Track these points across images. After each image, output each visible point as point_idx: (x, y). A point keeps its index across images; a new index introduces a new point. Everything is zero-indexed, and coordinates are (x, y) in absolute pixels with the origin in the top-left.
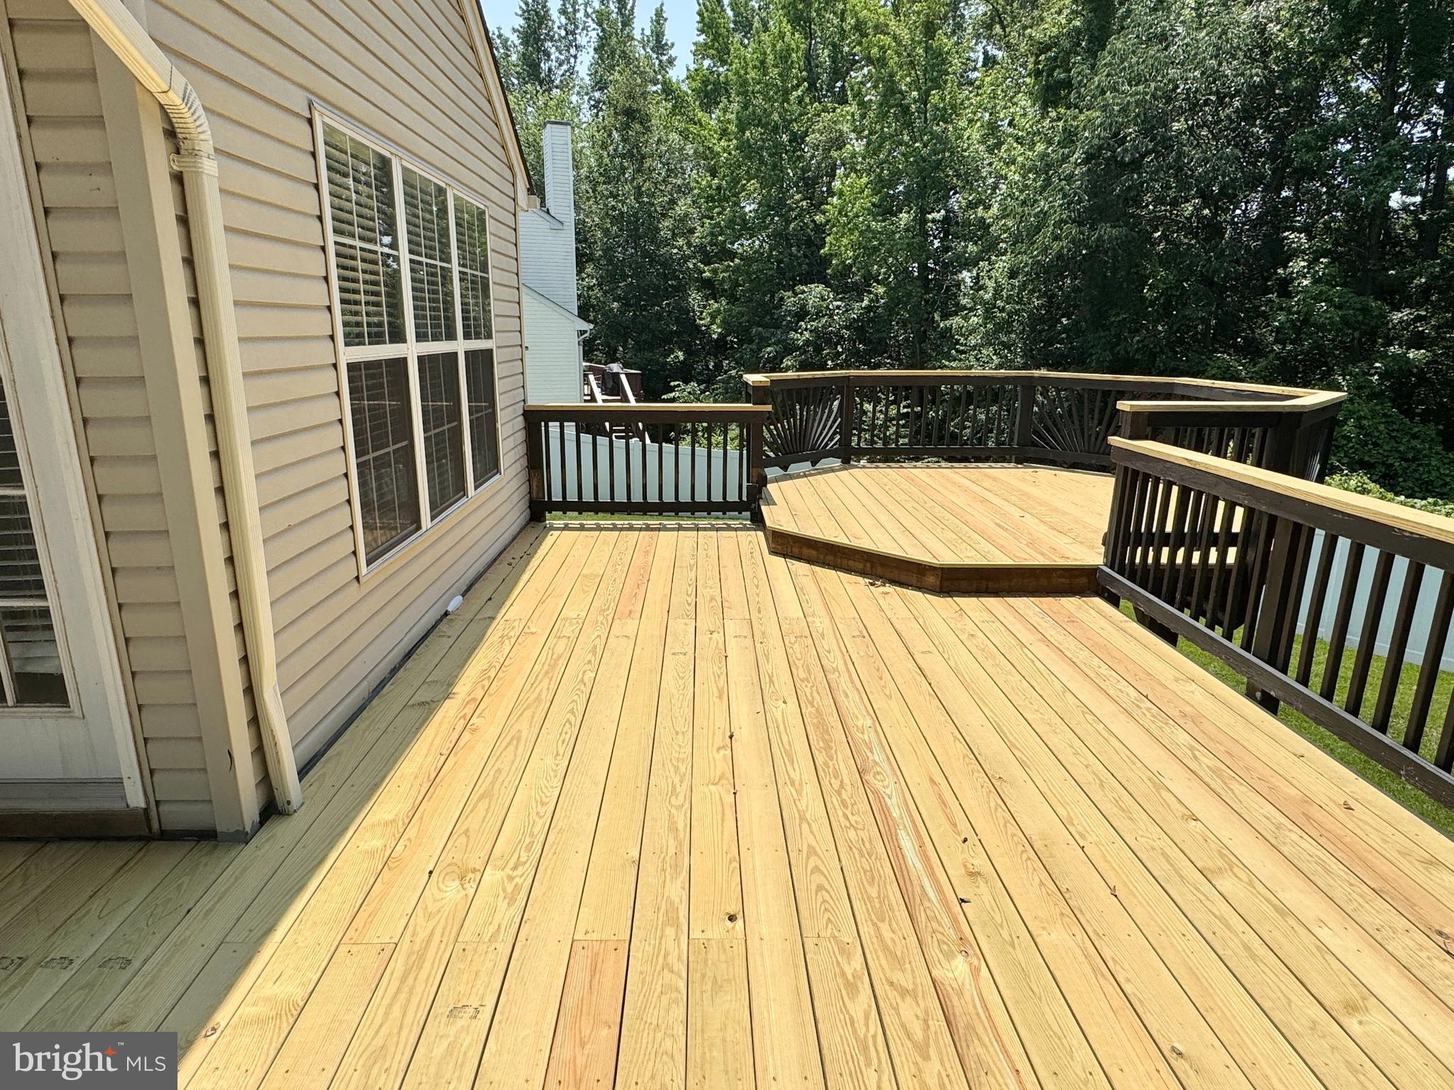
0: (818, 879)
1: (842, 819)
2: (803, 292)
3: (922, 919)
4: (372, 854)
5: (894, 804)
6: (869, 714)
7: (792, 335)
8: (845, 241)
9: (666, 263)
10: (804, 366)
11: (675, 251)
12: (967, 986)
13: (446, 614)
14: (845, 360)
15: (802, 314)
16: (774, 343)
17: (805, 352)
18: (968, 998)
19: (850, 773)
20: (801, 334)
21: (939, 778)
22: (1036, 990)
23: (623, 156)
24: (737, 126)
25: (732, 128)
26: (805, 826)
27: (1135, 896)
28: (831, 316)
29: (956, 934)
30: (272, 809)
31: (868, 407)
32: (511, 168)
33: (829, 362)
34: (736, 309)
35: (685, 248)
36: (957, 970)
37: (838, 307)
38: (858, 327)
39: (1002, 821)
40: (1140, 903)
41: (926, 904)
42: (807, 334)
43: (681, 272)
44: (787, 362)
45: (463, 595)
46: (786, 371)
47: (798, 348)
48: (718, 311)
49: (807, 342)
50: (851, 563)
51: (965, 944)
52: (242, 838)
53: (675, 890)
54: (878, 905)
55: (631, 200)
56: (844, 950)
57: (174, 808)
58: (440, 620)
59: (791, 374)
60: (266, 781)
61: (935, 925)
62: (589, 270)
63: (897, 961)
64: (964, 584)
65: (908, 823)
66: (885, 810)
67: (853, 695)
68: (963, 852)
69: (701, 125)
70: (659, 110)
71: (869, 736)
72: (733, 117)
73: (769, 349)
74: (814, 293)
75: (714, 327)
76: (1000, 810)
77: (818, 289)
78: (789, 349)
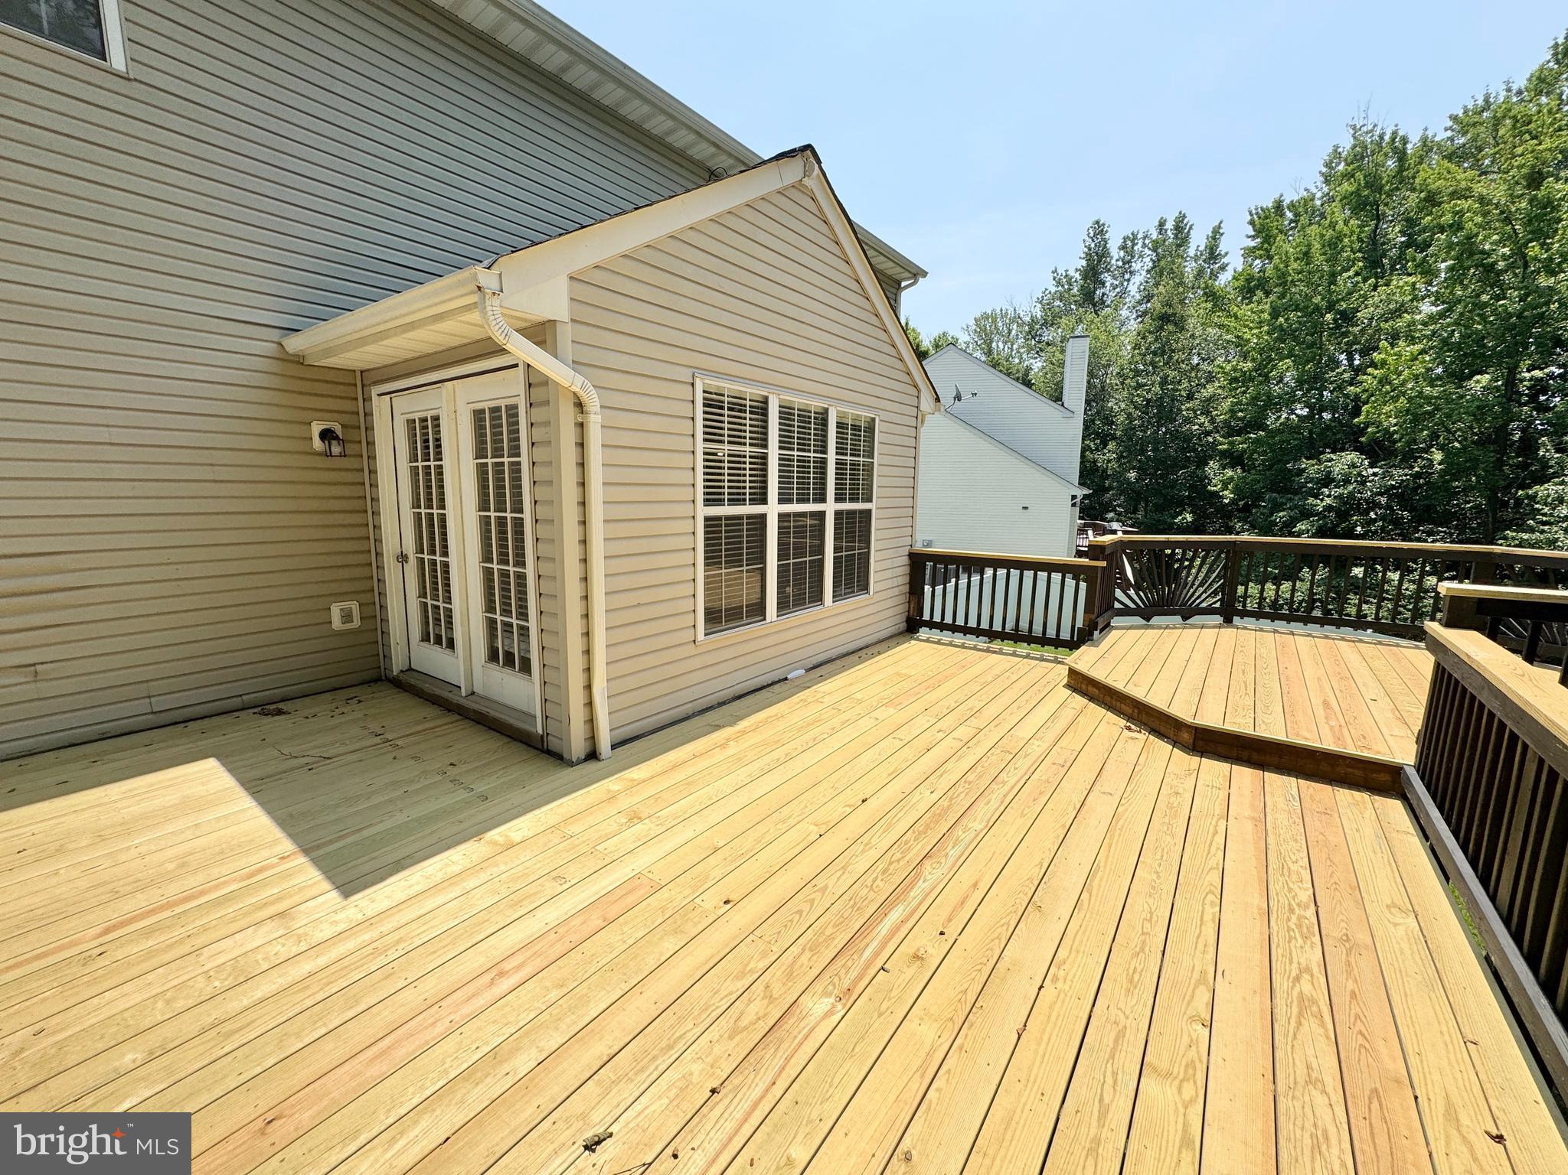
0: (806, 907)
1: (871, 879)
2: (1331, 460)
3: (840, 962)
4: (609, 791)
5: (921, 887)
6: (988, 822)
7: (1311, 500)
8: (1386, 409)
9: (1188, 438)
10: (1321, 533)
11: (1197, 427)
12: (812, 1018)
13: (786, 679)
14: (1383, 528)
15: (1327, 480)
16: (1290, 508)
17: (1325, 517)
18: (802, 1024)
19: (917, 855)
20: (1322, 500)
21: (983, 887)
22: (857, 1050)
23: (1155, 354)
24: (1270, 314)
25: (1266, 316)
26: (839, 873)
27: (1039, 1044)
28: (1363, 483)
29: (850, 985)
30: (593, 755)
31: (1394, 576)
32: (916, 386)
33: (1359, 529)
34: (1253, 476)
35: (1206, 424)
36: (818, 1005)
37: (1374, 474)
38: (1402, 495)
39: (996, 935)
40: (1036, 1052)
41: (855, 957)
42: (1328, 501)
43: (1202, 446)
44: (1301, 526)
45: (807, 670)
46: (1299, 536)
47: (1318, 514)
48: (1231, 479)
49: (1329, 508)
50: (1123, 706)
51: (848, 996)
52: (571, 764)
53: (717, 873)
54: (821, 940)
55: (1157, 389)
56: (764, 955)
57: (554, 739)
58: (780, 681)
59: (1304, 540)
60: (592, 738)
61: (843, 971)
62: (1110, 447)
63: (790, 975)
64: (1221, 749)
65: (914, 904)
66: (912, 885)
67: (994, 804)
68: (931, 940)
69: (1236, 318)
70: (1195, 311)
71: (966, 837)
72: (1267, 307)
73: (1281, 514)
74: (1342, 462)
75: (1226, 493)
76: (1005, 928)
77: (1351, 457)
78: (1306, 514)
